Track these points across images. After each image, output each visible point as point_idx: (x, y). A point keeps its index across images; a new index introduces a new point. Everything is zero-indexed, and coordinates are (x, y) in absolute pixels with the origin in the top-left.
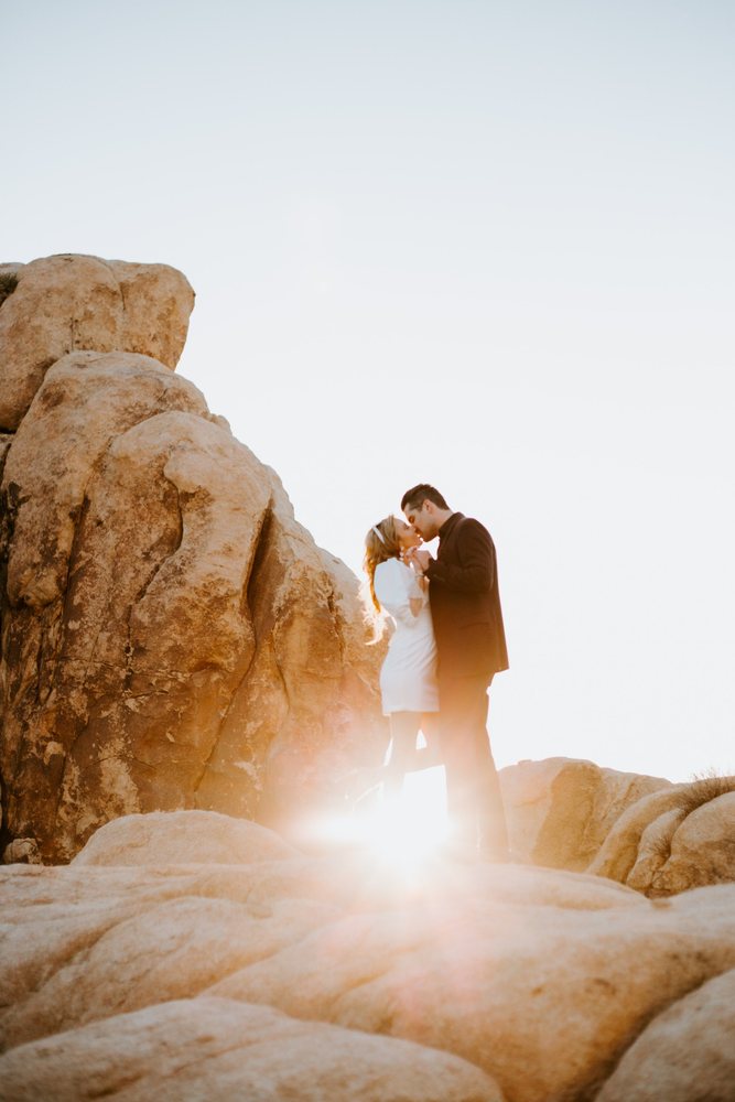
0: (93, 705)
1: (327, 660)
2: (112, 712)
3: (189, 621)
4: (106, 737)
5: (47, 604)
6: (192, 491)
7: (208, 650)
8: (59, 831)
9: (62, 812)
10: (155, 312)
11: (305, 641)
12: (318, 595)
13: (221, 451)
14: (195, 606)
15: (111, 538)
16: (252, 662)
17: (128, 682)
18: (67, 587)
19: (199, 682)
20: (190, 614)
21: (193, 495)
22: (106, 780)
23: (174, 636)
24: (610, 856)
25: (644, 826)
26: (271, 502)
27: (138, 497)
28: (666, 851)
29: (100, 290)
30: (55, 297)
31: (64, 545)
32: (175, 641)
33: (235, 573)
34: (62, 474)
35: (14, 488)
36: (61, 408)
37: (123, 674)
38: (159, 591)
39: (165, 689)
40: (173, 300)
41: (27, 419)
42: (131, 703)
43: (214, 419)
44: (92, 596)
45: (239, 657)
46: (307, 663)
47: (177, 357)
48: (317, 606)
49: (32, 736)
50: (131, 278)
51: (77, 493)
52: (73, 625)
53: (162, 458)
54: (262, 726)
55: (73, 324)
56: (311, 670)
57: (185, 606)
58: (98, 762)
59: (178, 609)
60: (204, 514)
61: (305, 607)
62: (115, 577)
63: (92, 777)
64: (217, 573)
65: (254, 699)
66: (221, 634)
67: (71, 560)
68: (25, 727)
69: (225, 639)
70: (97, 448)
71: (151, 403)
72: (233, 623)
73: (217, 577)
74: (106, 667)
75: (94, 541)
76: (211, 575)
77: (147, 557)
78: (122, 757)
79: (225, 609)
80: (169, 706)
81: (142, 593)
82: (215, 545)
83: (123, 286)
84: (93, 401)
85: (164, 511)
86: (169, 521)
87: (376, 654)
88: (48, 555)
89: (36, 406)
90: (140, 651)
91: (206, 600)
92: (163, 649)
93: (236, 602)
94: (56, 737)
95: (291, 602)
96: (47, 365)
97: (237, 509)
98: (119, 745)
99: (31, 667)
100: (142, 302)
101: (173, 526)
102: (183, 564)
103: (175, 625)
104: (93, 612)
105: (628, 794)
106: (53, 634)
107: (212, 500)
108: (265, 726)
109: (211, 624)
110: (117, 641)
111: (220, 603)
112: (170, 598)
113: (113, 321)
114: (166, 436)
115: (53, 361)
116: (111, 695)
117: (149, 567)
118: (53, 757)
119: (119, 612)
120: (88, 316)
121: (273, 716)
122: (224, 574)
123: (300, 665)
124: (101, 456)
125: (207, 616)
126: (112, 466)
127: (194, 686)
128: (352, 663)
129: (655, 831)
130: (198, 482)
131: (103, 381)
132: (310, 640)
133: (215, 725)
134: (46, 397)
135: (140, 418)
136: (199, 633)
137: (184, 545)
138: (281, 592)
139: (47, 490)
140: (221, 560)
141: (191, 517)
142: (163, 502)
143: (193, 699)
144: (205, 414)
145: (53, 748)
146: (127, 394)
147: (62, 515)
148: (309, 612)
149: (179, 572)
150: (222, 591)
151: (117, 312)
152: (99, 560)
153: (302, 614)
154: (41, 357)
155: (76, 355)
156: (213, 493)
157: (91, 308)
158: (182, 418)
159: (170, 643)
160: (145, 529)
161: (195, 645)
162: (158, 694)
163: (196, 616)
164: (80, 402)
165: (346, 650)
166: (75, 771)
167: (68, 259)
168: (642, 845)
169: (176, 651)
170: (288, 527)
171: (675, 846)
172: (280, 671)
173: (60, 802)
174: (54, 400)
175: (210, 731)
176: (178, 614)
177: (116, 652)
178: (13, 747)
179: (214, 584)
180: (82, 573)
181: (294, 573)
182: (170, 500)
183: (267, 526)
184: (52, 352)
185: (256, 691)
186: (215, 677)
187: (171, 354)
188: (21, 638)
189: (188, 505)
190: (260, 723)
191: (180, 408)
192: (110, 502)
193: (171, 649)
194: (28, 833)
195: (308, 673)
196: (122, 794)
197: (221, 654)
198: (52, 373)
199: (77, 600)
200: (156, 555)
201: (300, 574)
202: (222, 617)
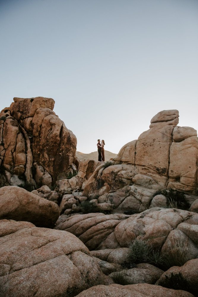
0: (43, 147)
2: (45, 148)
4: (44, 151)
5: (37, 136)
8: (40, 161)
9: (40, 159)
10: (50, 103)
15: (44, 129)
17: (47, 145)
18: (39, 134)
19: (55, 145)
20: (53, 137)
22: (45, 156)
23: (52, 140)
24: (95, 174)
25: (99, 170)
26: (63, 125)
28: (102, 174)
29: (43, 101)
30: (38, 102)
31: (39, 130)
33: (58, 133)
34: (38, 122)
35: (33, 123)
36: (38, 114)
37: (46, 144)
38: (50, 135)
40: (52, 102)
41: (35, 115)
42: (47, 147)
43: (56, 116)
44: (42, 136)
47: (53, 109)
49: (36, 151)
50: (47, 100)
51: (40, 124)
52: (40, 139)
53: (50, 120)
55: (40, 105)
58: (44, 154)
62: (45, 133)
63: (43, 155)
67: (40, 131)
68: (35, 150)
70: (42, 119)
71: (49, 114)
72: (58, 138)
74: (44, 143)
75: (43, 129)
77: (48, 131)
78: (46, 153)
80: (51, 147)
81: (48, 135)
83: (46, 100)
84: (42, 114)
86: (50, 127)
88: (37, 131)
89: (36, 114)
90: (48, 142)
93: (58, 136)
94: (39, 151)
95: (65, 136)
96: (37, 109)
98: (46, 152)
99: (36, 143)
100: (48, 102)
104: (43, 137)
105: (98, 164)
106: (38, 140)
110: (45, 140)
111: (57, 136)
112: (51, 135)
113: (45, 104)
114: (50, 117)
115: (38, 109)
116: (45, 146)
117: (49, 132)
118: (39, 153)
119: (45, 137)
120: (42, 104)
122: (57, 133)
124: (43, 120)
126: (44, 121)
129: (100, 171)
130: (54, 123)
131: (43, 111)
133: (57, 149)
134: (37, 113)
135: (47, 115)
137: (53, 130)
138: (64, 135)
139: (37, 124)
140: (57, 131)
144: (55, 115)
145: (39, 152)
146: (46, 113)
147: (39, 126)
149: (52, 133)
150: (57, 135)
151: (45, 103)
152: (43, 131)
154: (36, 108)
155: (41, 108)
156: (56, 124)
158: (52, 115)
164: (40, 114)
166: (41, 155)
167: (39, 97)
168: (99, 173)
169: (52, 141)
170: (64, 127)
171: (103, 173)
172: (64, 143)
173: (40, 158)
174: (38, 113)
177: (45, 142)
178: (34, 152)
180: (41, 133)
181: (65, 133)
183: (62, 127)
184: (38, 108)
186: (57, 144)
187: (52, 109)
188: (35, 140)
191: (52, 114)
192: (44, 125)
194: (36, 162)
196: (47, 157)
198: (37, 110)
199: (41, 136)
200: (49, 131)
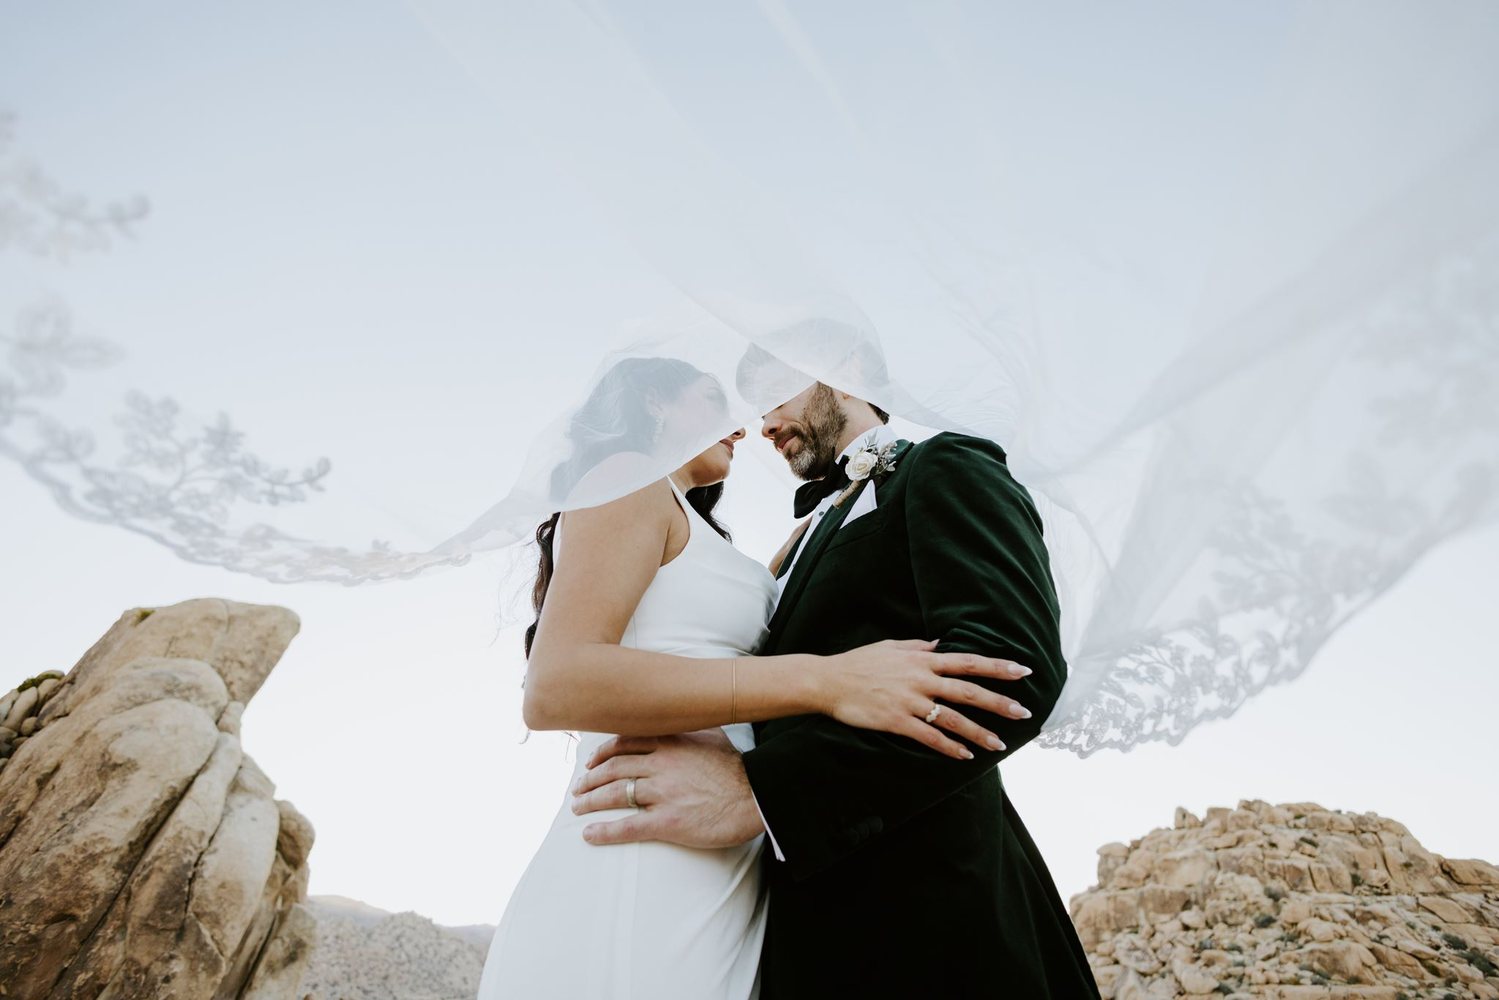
1: (169, 912)
3: (59, 876)
6: (120, 762)
7: (68, 903)
11: (154, 894)
12: (186, 851)
13: (175, 731)
14: (69, 862)
16: (106, 914)
21: (121, 765)
27: (86, 766)
32: (40, 894)
39: (15, 941)
45: (94, 910)
46: (149, 916)
48: (182, 861)
54: (92, 977)
56: (151, 922)
57: (60, 862)
59: (53, 865)
60: (124, 780)
61: (168, 862)
64: (102, 832)
65: (94, 951)
66: (84, 888)
69: (87, 892)
73: (100, 836)
76: (96, 834)
79: (95, 865)
82: (116, 807)
85: (97, 779)
87: (225, 905)
91: (81, 857)
92: (26, 902)
97: (154, 777)
101: (99, 791)
102: (79, 825)
103: (46, 880)
107: (137, 769)
108: (95, 977)
109: (78, 879)
121: (106, 968)
123: (142, 918)
125: (77, 872)
127: (44, 938)
128: (197, 915)
132: (159, 893)
136: (66, 886)
141: (113, 783)
142: (98, 771)
143: (40, 950)
148: (168, 868)
153: (161, 870)
157: (194, 630)
159: (34, 897)
160: (77, 793)
161: (57, 898)
162: (7, 945)
163: (66, 871)
165: (193, 902)
175: (47, 982)
176: (53, 868)
179: (94, 842)
182: (103, 769)
185: (100, 942)
189: (114, 773)
190: (91, 974)
193: (34, 903)
195: (147, 925)
197: (80, 907)
201: (174, 833)
202: (91, 872)
